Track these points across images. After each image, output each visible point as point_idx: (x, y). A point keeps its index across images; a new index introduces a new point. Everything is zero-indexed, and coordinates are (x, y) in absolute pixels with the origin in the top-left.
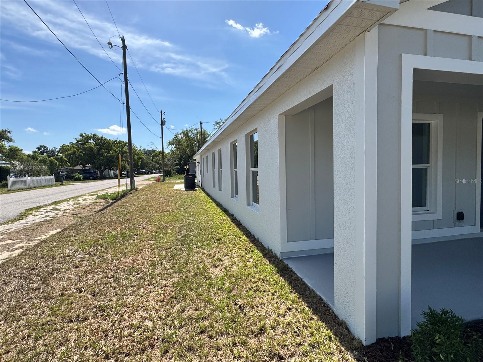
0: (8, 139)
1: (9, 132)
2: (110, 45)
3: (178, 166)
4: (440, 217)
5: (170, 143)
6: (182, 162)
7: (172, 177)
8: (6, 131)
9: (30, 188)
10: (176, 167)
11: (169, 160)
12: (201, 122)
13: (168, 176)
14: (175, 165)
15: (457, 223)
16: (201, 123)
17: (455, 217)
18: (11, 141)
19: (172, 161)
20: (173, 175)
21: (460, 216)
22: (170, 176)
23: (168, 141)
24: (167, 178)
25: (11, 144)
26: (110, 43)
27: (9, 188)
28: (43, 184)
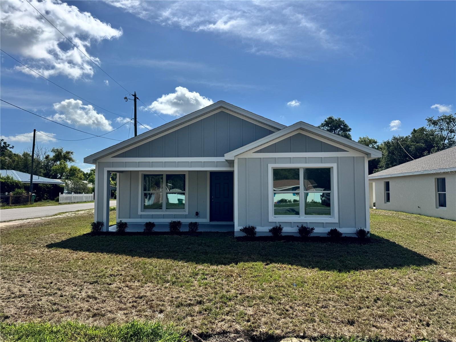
0: (70, 159)
1: (72, 153)
2: (126, 99)
4: (187, 214)
8: (69, 152)
9: (74, 203)
17: (195, 214)
18: (73, 161)
21: (197, 214)
25: (73, 164)
26: (126, 98)
27: (60, 202)
28: (84, 200)
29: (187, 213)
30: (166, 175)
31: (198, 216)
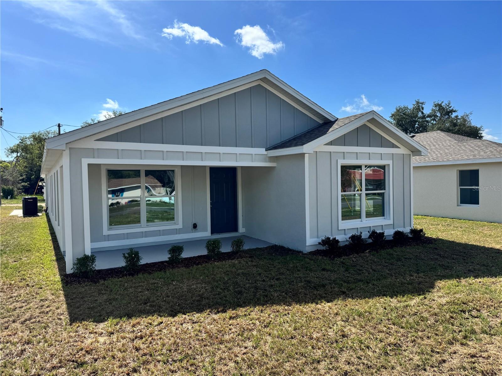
3: (26, 183)
5: (11, 149)
6: (33, 177)
7: (15, 198)
10: (23, 184)
11: (11, 175)
12: (59, 124)
13: (9, 197)
14: (20, 182)
15: (194, 230)
16: (59, 126)
17: (192, 227)
19: (16, 176)
20: (17, 195)
21: (195, 226)
22: (11, 198)
23: (9, 148)
24: (6, 201)
29: (180, 226)
30: (145, 170)
31: (197, 229)
